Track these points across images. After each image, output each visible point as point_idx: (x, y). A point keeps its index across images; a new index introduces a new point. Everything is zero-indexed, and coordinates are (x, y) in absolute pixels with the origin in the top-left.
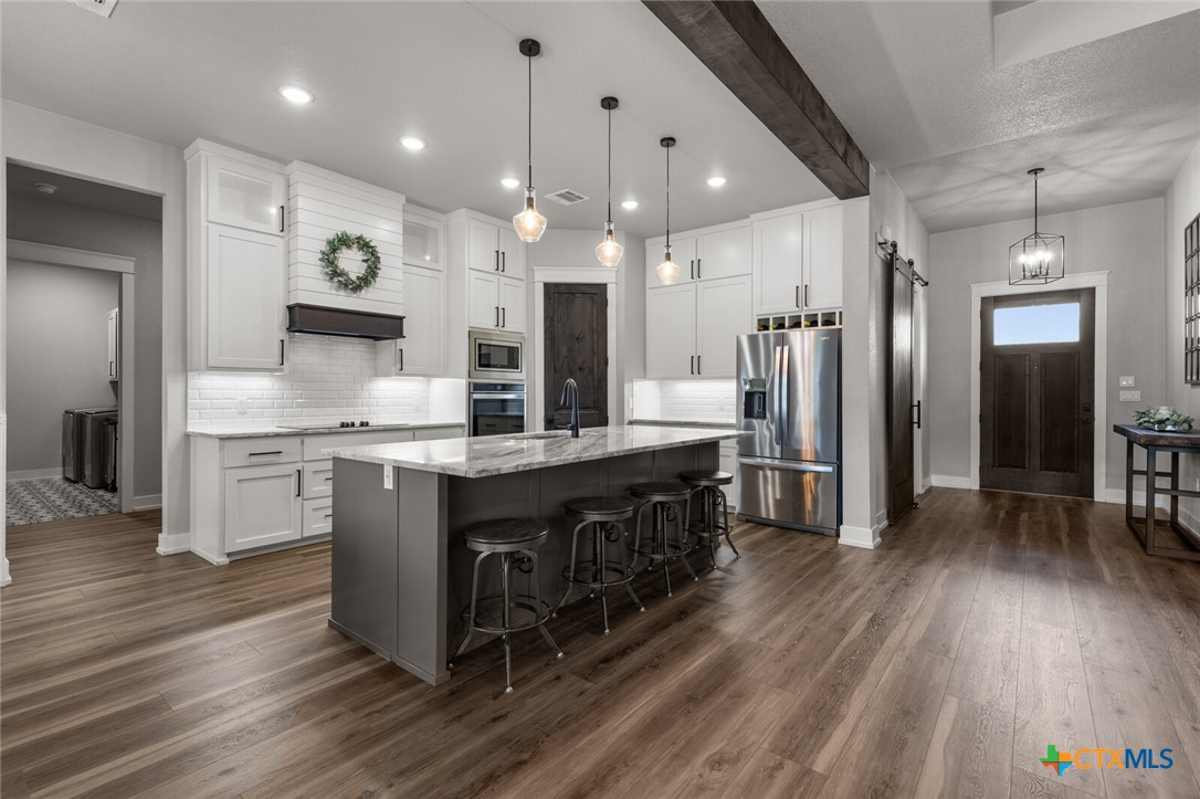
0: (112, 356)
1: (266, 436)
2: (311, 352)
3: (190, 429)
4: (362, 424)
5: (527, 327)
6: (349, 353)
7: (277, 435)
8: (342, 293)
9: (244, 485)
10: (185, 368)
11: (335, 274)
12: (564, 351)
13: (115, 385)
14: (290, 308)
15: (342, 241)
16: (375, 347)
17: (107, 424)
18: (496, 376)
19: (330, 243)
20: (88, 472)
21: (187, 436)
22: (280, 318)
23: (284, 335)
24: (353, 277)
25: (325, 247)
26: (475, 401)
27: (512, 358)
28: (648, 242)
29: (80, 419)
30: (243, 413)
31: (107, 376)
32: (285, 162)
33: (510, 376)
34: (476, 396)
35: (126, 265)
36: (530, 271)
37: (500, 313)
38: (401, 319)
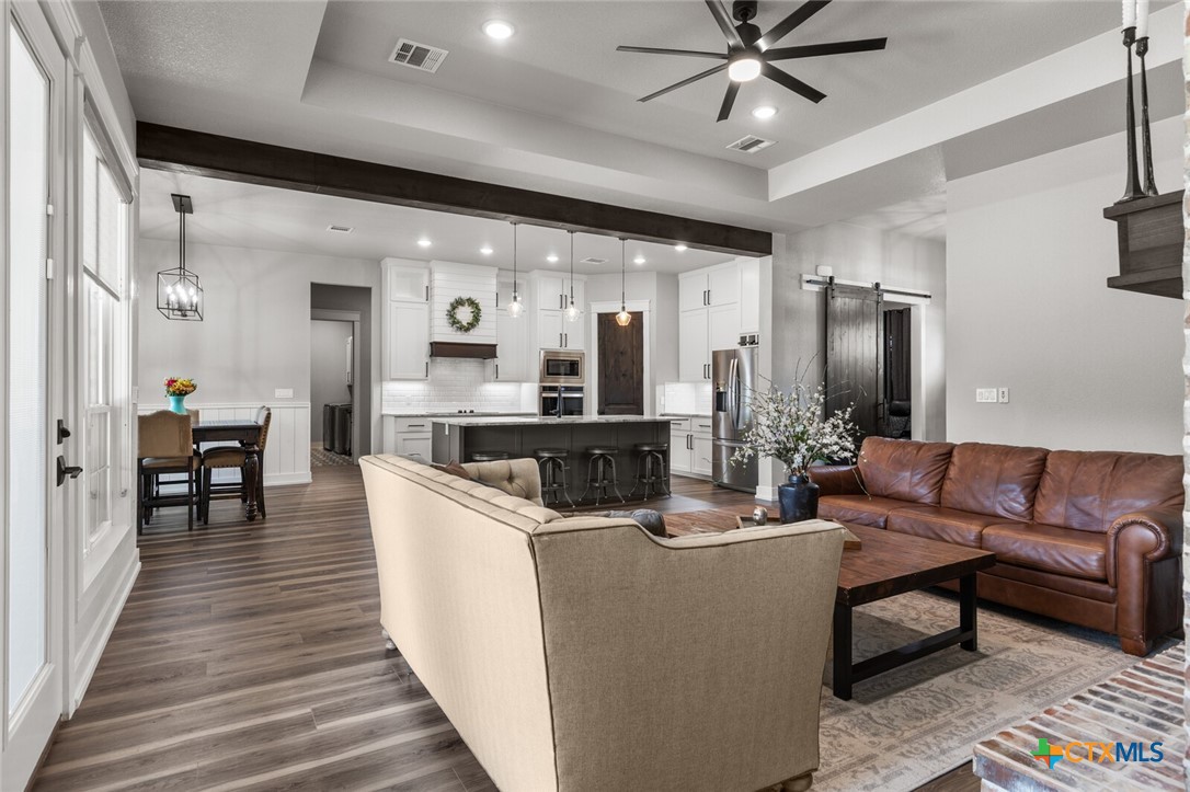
0: (349, 369)
1: (417, 416)
2: (445, 368)
3: (384, 412)
4: (472, 412)
5: (585, 345)
6: (468, 368)
7: (422, 416)
8: (459, 333)
9: (407, 442)
10: (381, 380)
11: (454, 322)
12: (612, 362)
13: (350, 387)
14: (431, 344)
15: (459, 303)
16: (484, 363)
17: (347, 411)
18: (562, 382)
19: (452, 305)
20: (337, 445)
21: (382, 416)
22: (426, 349)
23: (427, 359)
24: (465, 324)
25: (449, 308)
26: (544, 398)
27: (573, 368)
28: (680, 276)
29: (333, 409)
30: (409, 404)
31: (346, 381)
32: (429, 261)
33: (573, 382)
34: (544, 395)
35: (356, 316)
36: (587, 306)
37: (563, 338)
38: (495, 346)
